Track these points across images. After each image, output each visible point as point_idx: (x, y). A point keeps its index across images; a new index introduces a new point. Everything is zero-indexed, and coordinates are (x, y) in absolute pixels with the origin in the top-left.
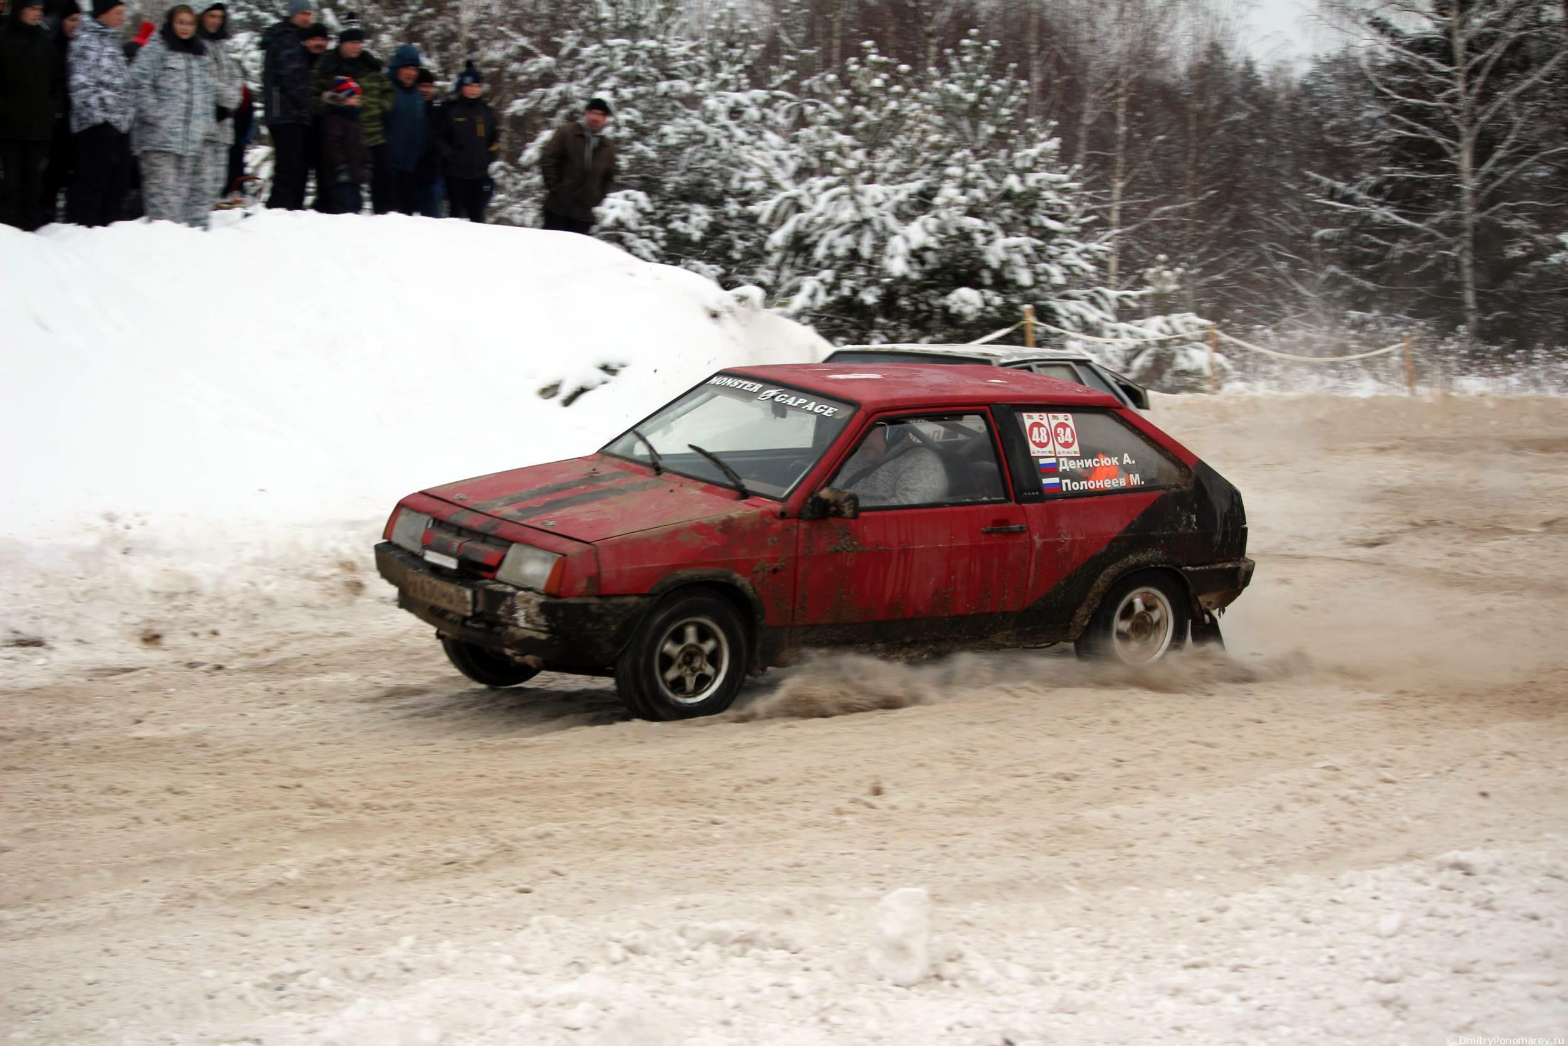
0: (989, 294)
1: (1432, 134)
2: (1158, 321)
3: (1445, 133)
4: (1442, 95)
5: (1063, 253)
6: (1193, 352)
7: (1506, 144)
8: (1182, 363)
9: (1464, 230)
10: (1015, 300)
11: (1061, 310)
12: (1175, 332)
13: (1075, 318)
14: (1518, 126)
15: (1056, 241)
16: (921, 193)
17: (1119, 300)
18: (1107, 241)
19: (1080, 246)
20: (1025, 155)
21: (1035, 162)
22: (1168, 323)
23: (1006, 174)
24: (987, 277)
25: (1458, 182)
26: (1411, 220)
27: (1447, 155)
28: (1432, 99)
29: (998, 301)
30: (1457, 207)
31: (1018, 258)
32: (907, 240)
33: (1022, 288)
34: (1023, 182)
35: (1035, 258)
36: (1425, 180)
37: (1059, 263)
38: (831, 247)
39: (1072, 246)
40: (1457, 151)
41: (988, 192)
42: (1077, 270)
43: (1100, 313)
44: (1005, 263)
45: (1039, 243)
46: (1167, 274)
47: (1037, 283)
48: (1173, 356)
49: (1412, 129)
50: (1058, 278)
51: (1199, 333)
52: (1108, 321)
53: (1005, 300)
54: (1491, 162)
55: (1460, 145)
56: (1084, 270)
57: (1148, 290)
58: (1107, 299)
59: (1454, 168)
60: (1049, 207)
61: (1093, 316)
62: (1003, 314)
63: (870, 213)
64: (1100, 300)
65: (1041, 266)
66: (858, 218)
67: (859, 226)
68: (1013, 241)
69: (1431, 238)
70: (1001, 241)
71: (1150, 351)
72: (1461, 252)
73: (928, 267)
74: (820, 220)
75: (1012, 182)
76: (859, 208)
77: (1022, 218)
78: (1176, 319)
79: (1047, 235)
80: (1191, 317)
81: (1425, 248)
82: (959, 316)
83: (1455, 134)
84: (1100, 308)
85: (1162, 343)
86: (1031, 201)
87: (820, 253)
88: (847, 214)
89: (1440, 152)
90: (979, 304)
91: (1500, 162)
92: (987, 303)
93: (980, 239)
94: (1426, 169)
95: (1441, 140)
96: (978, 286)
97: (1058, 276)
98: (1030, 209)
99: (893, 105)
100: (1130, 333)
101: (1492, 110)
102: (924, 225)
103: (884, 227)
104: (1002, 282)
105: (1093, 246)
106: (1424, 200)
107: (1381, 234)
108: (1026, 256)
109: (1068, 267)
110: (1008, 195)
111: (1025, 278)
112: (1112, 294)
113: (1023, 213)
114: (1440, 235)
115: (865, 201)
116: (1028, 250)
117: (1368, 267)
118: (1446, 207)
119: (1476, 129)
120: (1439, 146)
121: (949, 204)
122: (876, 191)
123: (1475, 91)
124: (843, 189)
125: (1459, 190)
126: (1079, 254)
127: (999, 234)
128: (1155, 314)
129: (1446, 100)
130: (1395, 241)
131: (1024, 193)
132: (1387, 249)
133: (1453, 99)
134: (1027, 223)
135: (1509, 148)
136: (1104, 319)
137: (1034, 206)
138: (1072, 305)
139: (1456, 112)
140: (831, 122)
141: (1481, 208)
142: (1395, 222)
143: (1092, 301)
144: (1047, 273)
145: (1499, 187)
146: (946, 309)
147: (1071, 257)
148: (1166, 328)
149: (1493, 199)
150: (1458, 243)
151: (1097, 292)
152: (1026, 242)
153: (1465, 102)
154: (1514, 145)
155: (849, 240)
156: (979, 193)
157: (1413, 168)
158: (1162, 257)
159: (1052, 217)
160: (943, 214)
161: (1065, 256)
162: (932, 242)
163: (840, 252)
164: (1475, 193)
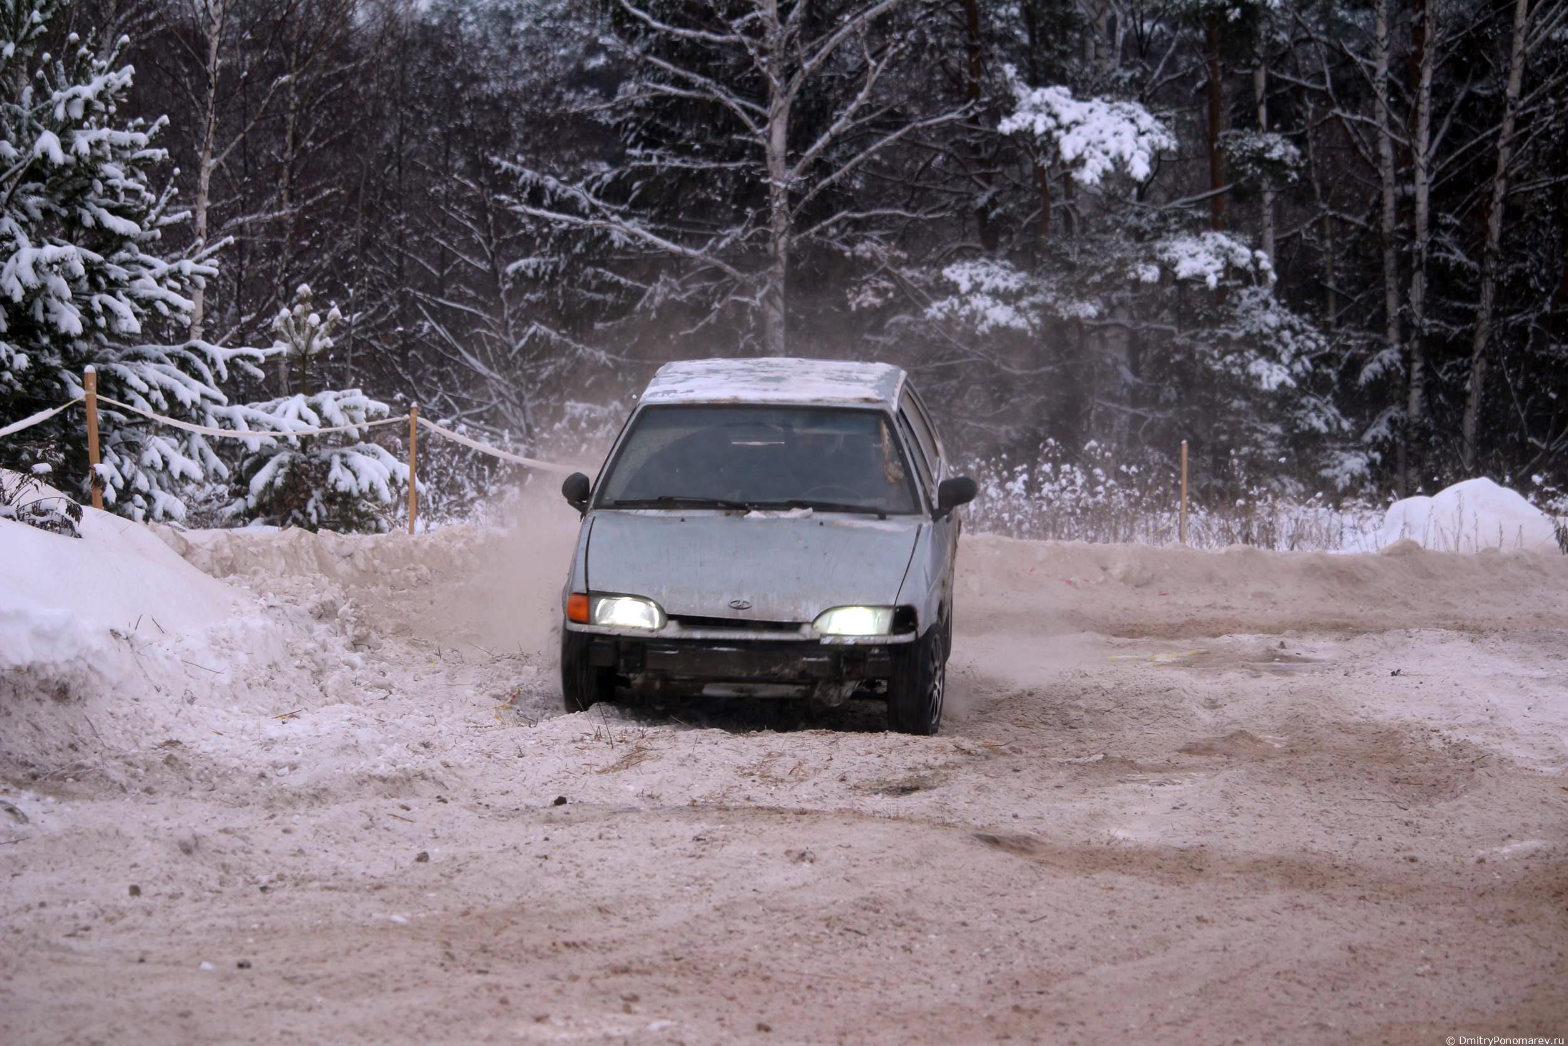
1: (719, 93)
2: (298, 402)
3: (739, 91)
4: (736, 23)
5: (138, 277)
6: (358, 460)
7: (853, 107)
8: (341, 479)
9: (774, 260)
10: (56, 361)
11: (134, 380)
12: (326, 422)
13: (157, 395)
14: (873, 77)
15: (123, 255)
17: (231, 364)
18: (211, 256)
19: (162, 265)
22: (316, 408)
25: (766, 174)
26: (675, 242)
27: (745, 129)
28: (723, 28)
29: (22, 361)
30: (762, 219)
31: (59, 283)
33: (67, 338)
34: (66, 147)
35: (85, 286)
36: (702, 172)
37: (129, 295)
39: (151, 267)
40: (763, 121)
42: (164, 309)
43: (198, 385)
45: (97, 257)
46: (314, 318)
48: (326, 467)
49: (686, 84)
50: (130, 324)
51: (365, 426)
52: (217, 402)
53: (34, 359)
54: (820, 143)
55: (768, 112)
56: (176, 309)
57: (281, 347)
58: (212, 364)
59: (760, 153)
60: (112, 192)
61: (189, 392)
62: (29, 387)
64: (199, 363)
65: (96, 300)
68: (50, 252)
69: (716, 274)
70: (28, 252)
71: (285, 457)
72: (769, 298)
75: (49, 142)
77: (64, 212)
78: (328, 399)
80: (356, 396)
81: (704, 291)
83: (759, 91)
84: (198, 376)
85: (306, 441)
86: (80, 182)
89: (734, 123)
91: (835, 141)
94: (709, 152)
95: (734, 103)
98: (76, 197)
100: (251, 423)
101: (825, 50)
105: (188, 266)
106: (704, 206)
107: (620, 268)
108: (73, 281)
109: (148, 302)
110: (39, 169)
111: (71, 320)
112: (220, 353)
113: (64, 204)
114: (728, 268)
116: (80, 270)
117: (598, 326)
118: (740, 219)
119: (797, 80)
120: (730, 112)
123: (795, 14)
125: (766, 189)
126: (160, 281)
127: (23, 239)
128: (293, 392)
129: (747, 31)
130: (651, 278)
131: (66, 166)
132: (639, 294)
133: (756, 30)
134: (74, 222)
135: (855, 116)
136: (204, 396)
137: (85, 190)
138: (152, 371)
139: (763, 52)
141: (802, 222)
142: (648, 246)
143: (184, 364)
145: (832, 185)
147: (147, 285)
148: (313, 416)
149: (823, 206)
150: (762, 283)
151: (193, 349)
152: (75, 255)
153: (775, 35)
154: (863, 110)
157: (683, 151)
158: (304, 289)
159: (114, 211)
161: (137, 283)
164: (793, 197)
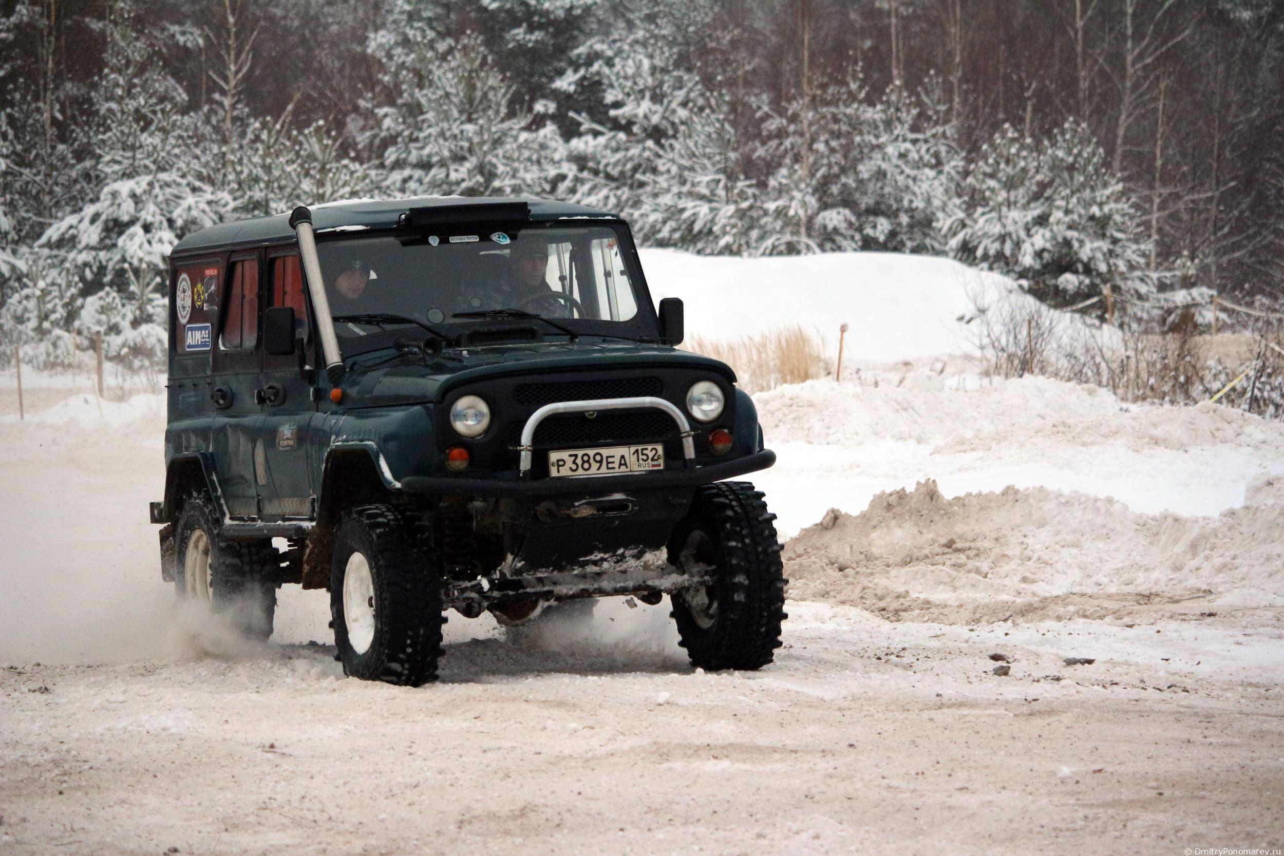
0: (1082, 277)
16: (1039, 217)
20: (1102, 194)
21: (1108, 197)
23: (1091, 205)
24: (1080, 267)
32: (1033, 245)
38: (985, 249)
41: (1080, 216)
44: (1090, 259)
47: (1110, 271)
63: (1011, 228)
66: (1003, 232)
67: (1002, 238)
73: (1045, 261)
74: (980, 233)
76: (1004, 226)
79: (1115, 241)
82: (1065, 291)
87: (979, 253)
88: (997, 229)
90: (1077, 284)
92: (1080, 283)
93: (1076, 245)
96: (1076, 272)
97: (1122, 266)
99: (1022, 164)
102: (1043, 236)
103: (1018, 237)
104: (1088, 270)
115: (1009, 222)
121: (1058, 222)
122: (1014, 214)
124: (994, 214)
140: (985, 174)
144: (1115, 265)
146: (1056, 287)
155: (997, 245)
156: (1075, 217)
160: (1055, 228)
162: (1048, 246)
163: (992, 252)
